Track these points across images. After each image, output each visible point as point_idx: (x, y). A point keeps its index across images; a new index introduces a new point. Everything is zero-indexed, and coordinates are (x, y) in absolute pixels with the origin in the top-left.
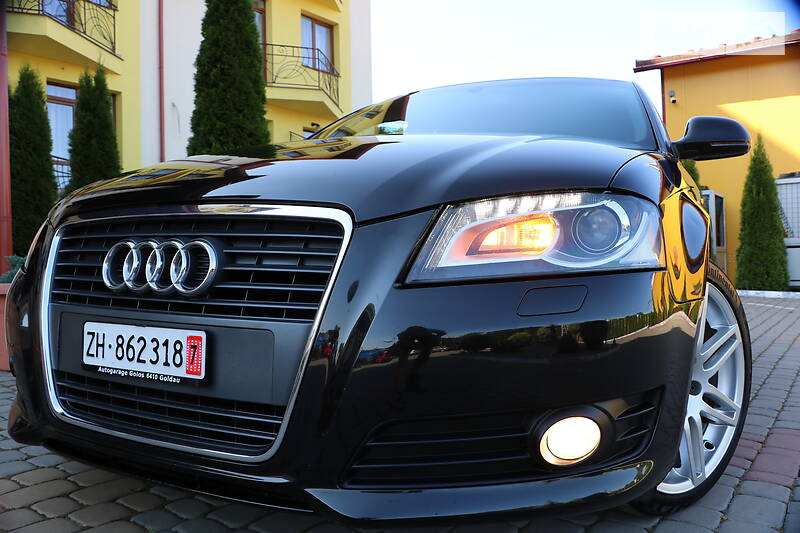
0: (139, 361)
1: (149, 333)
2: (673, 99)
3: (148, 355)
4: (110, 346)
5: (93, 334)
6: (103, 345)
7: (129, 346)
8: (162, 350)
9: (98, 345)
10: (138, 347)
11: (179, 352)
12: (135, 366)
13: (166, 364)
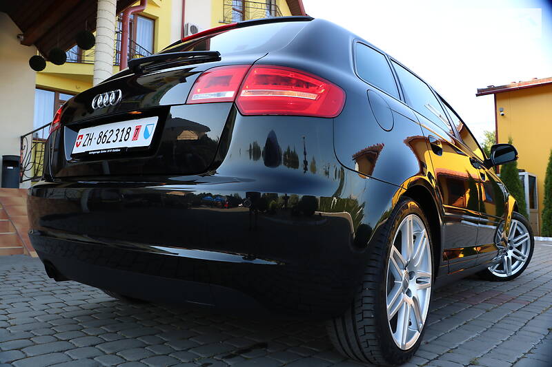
2: (502, 113)
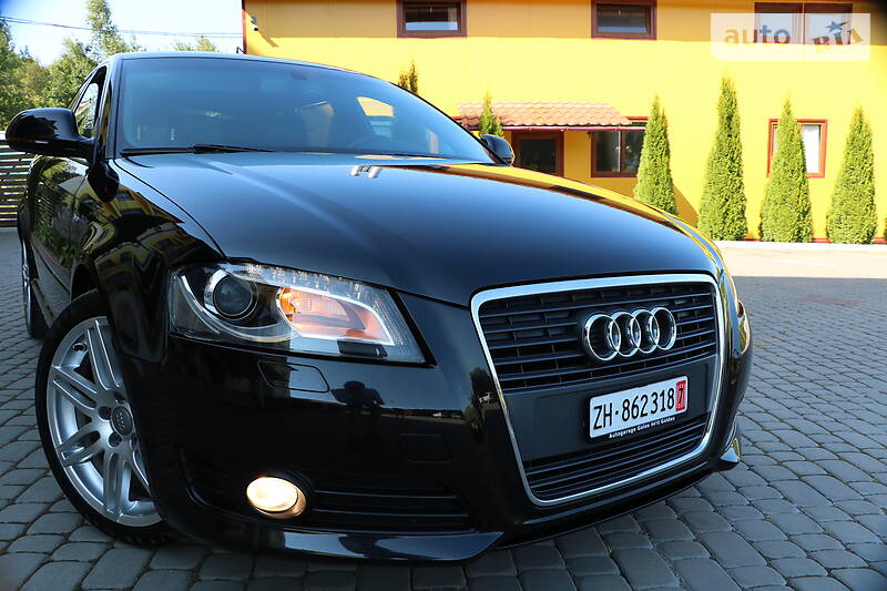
0: (642, 415)
1: (649, 389)
3: (650, 407)
4: (617, 413)
5: (600, 407)
6: (610, 415)
7: (634, 406)
8: (659, 401)
9: (606, 415)
10: (640, 404)
11: (671, 397)
12: (640, 421)
13: (663, 409)
